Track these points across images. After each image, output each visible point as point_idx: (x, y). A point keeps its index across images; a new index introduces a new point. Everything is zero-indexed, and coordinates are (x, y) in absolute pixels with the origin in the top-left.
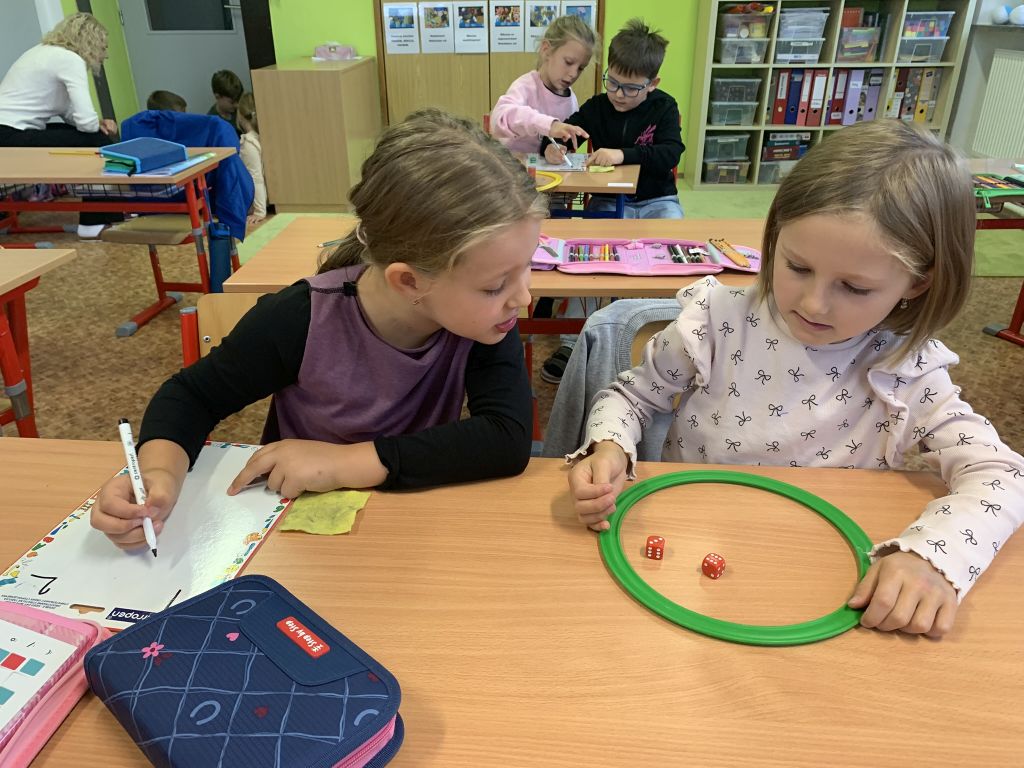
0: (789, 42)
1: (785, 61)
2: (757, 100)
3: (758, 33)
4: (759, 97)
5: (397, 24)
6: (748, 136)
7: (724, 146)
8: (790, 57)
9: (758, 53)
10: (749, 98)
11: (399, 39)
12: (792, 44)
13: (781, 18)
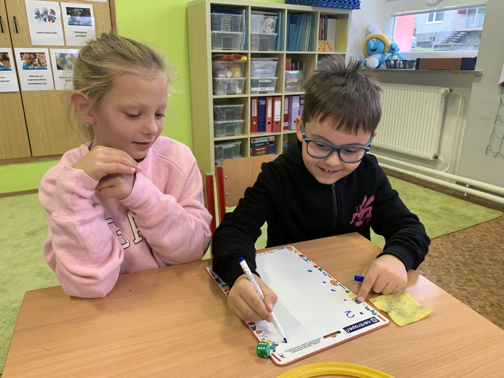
0: (258, 80)
1: (256, 92)
2: (242, 119)
3: (238, 74)
4: (243, 117)
6: (240, 143)
7: (226, 150)
8: (259, 89)
9: (240, 86)
10: (238, 117)
12: (259, 81)
13: (252, 64)
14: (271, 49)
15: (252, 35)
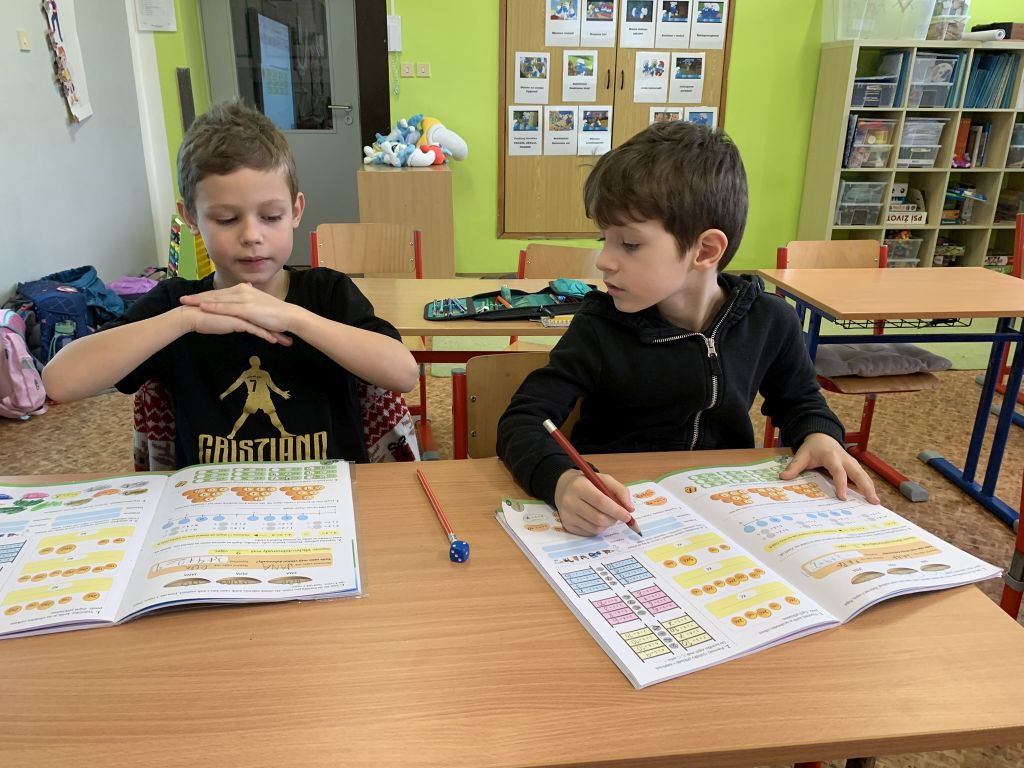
3: (883, 140)
5: (522, 126)
8: (909, 161)
9: (882, 157)
11: (522, 141)
12: (912, 150)
13: (905, 126)
14: (940, 104)
15: (912, 86)
